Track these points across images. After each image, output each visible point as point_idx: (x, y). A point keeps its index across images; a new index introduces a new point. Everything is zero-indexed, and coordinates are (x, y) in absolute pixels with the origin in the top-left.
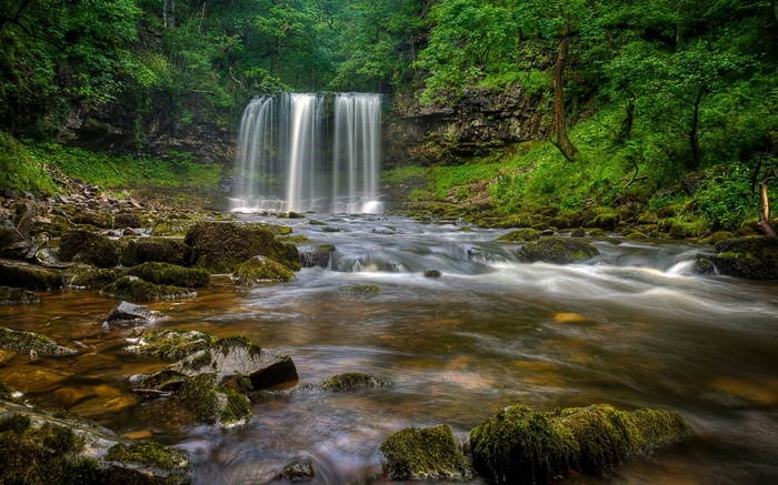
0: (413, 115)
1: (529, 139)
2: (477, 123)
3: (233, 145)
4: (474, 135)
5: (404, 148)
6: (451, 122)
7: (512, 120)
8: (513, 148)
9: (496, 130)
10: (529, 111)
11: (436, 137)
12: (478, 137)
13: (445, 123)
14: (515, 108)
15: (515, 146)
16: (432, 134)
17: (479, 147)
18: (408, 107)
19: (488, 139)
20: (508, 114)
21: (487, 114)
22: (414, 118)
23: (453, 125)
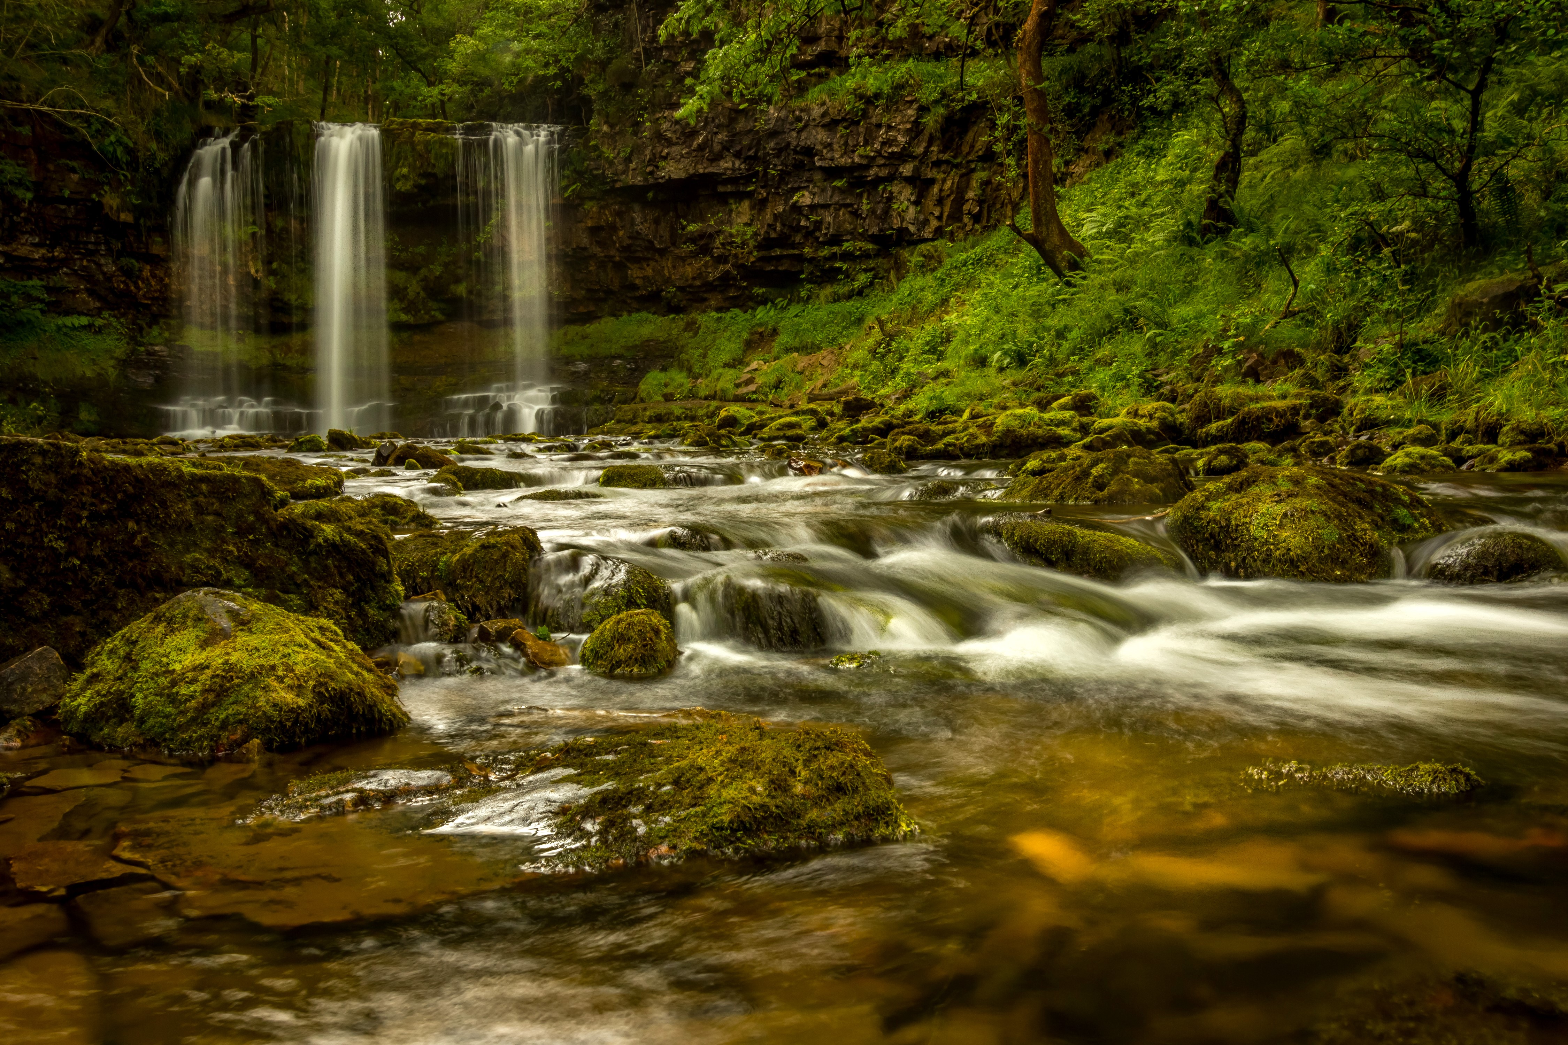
0: (639, 180)
1: (939, 233)
2: (804, 198)
3: (157, 261)
4: (798, 229)
5: (620, 267)
6: (740, 196)
7: (895, 188)
8: (897, 258)
9: (856, 214)
10: (937, 164)
11: (702, 235)
12: (809, 234)
13: (723, 199)
14: (904, 156)
15: (905, 254)
16: (692, 228)
17: (811, 260)
18: (628, 160)
19: (836, 240)
20: (883, 173)
21: (832, 173)
22: (645, 189)
23: (746, 204)
